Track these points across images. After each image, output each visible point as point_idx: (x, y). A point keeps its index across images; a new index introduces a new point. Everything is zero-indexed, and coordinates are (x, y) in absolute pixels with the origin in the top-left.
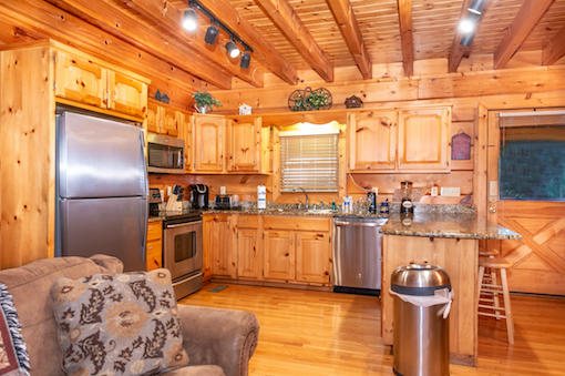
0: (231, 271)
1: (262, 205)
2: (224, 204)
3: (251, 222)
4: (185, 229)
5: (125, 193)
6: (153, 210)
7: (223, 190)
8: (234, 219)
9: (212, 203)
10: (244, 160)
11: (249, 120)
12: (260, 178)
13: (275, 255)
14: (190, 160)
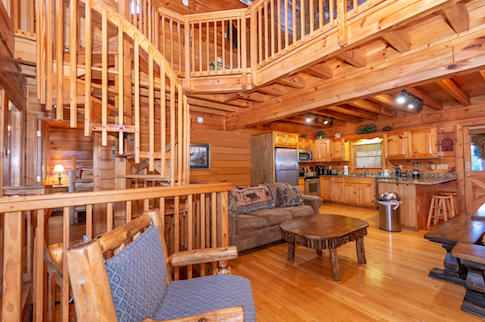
0: (332, 198)
1: (346, 173)
2: (330, 173)
3: (340, 180)
4: (314, 181)
5: (292, 169)
6: (302, 175)
7: (330, 168)
8: (333, 179)
9: (325, 172)
10: (338, 155)
11: (339, 140)
12: (346, 163)
13: (350, 193)
14: (315, 156)
